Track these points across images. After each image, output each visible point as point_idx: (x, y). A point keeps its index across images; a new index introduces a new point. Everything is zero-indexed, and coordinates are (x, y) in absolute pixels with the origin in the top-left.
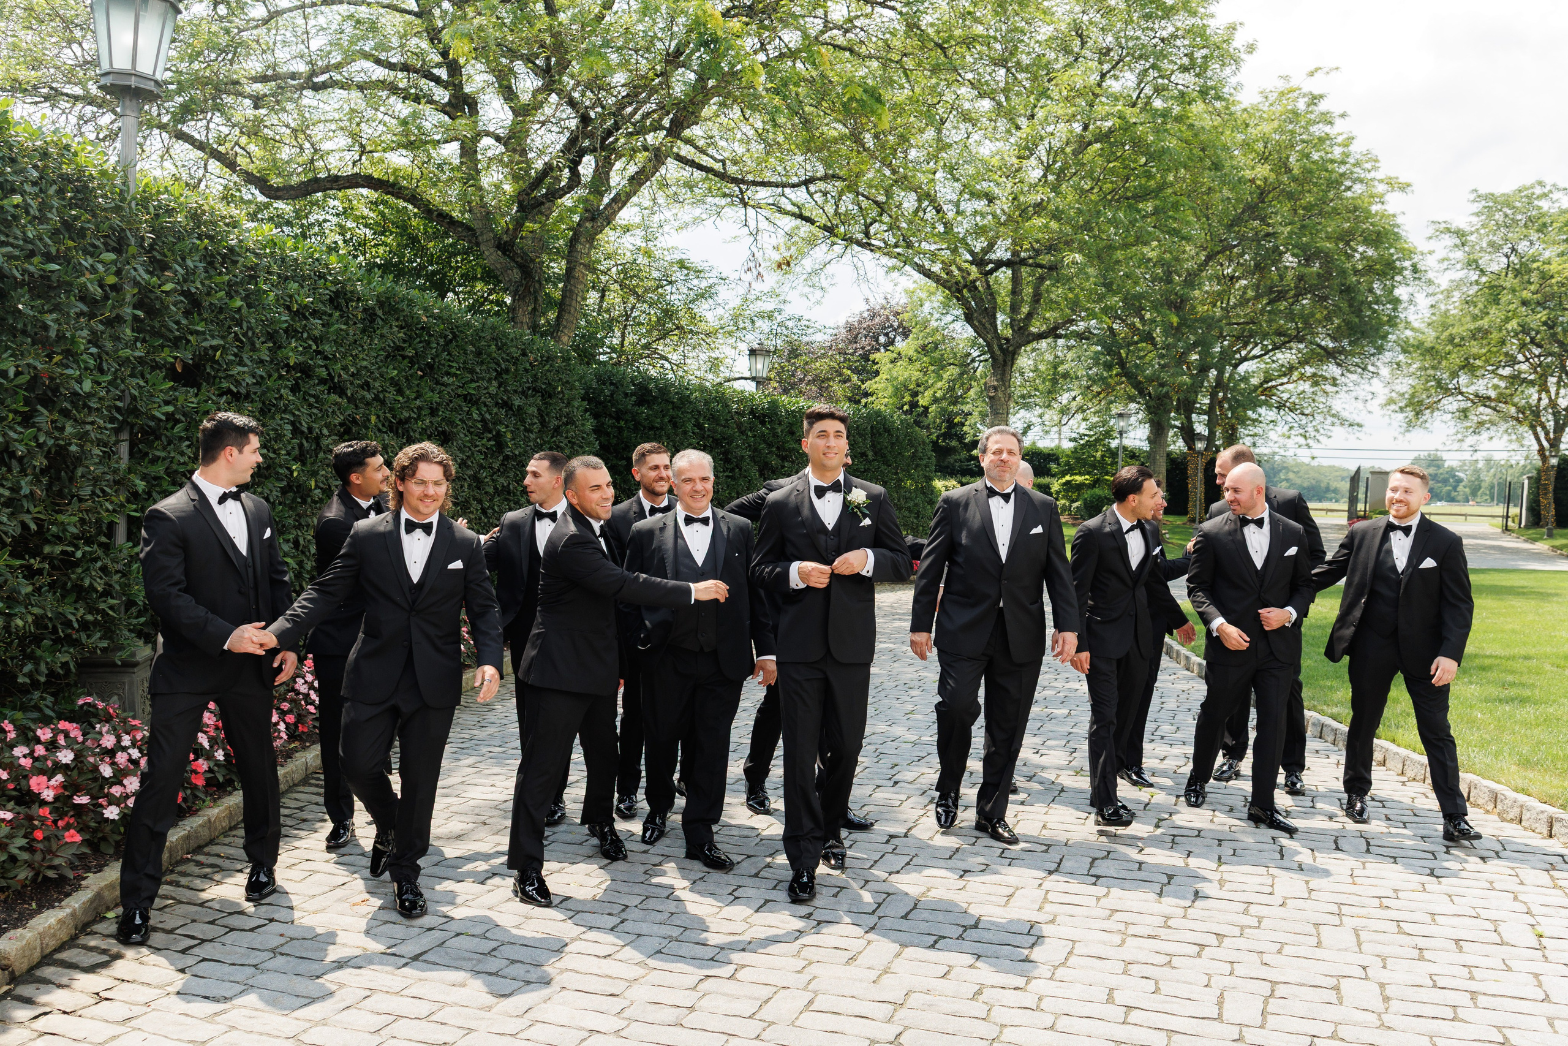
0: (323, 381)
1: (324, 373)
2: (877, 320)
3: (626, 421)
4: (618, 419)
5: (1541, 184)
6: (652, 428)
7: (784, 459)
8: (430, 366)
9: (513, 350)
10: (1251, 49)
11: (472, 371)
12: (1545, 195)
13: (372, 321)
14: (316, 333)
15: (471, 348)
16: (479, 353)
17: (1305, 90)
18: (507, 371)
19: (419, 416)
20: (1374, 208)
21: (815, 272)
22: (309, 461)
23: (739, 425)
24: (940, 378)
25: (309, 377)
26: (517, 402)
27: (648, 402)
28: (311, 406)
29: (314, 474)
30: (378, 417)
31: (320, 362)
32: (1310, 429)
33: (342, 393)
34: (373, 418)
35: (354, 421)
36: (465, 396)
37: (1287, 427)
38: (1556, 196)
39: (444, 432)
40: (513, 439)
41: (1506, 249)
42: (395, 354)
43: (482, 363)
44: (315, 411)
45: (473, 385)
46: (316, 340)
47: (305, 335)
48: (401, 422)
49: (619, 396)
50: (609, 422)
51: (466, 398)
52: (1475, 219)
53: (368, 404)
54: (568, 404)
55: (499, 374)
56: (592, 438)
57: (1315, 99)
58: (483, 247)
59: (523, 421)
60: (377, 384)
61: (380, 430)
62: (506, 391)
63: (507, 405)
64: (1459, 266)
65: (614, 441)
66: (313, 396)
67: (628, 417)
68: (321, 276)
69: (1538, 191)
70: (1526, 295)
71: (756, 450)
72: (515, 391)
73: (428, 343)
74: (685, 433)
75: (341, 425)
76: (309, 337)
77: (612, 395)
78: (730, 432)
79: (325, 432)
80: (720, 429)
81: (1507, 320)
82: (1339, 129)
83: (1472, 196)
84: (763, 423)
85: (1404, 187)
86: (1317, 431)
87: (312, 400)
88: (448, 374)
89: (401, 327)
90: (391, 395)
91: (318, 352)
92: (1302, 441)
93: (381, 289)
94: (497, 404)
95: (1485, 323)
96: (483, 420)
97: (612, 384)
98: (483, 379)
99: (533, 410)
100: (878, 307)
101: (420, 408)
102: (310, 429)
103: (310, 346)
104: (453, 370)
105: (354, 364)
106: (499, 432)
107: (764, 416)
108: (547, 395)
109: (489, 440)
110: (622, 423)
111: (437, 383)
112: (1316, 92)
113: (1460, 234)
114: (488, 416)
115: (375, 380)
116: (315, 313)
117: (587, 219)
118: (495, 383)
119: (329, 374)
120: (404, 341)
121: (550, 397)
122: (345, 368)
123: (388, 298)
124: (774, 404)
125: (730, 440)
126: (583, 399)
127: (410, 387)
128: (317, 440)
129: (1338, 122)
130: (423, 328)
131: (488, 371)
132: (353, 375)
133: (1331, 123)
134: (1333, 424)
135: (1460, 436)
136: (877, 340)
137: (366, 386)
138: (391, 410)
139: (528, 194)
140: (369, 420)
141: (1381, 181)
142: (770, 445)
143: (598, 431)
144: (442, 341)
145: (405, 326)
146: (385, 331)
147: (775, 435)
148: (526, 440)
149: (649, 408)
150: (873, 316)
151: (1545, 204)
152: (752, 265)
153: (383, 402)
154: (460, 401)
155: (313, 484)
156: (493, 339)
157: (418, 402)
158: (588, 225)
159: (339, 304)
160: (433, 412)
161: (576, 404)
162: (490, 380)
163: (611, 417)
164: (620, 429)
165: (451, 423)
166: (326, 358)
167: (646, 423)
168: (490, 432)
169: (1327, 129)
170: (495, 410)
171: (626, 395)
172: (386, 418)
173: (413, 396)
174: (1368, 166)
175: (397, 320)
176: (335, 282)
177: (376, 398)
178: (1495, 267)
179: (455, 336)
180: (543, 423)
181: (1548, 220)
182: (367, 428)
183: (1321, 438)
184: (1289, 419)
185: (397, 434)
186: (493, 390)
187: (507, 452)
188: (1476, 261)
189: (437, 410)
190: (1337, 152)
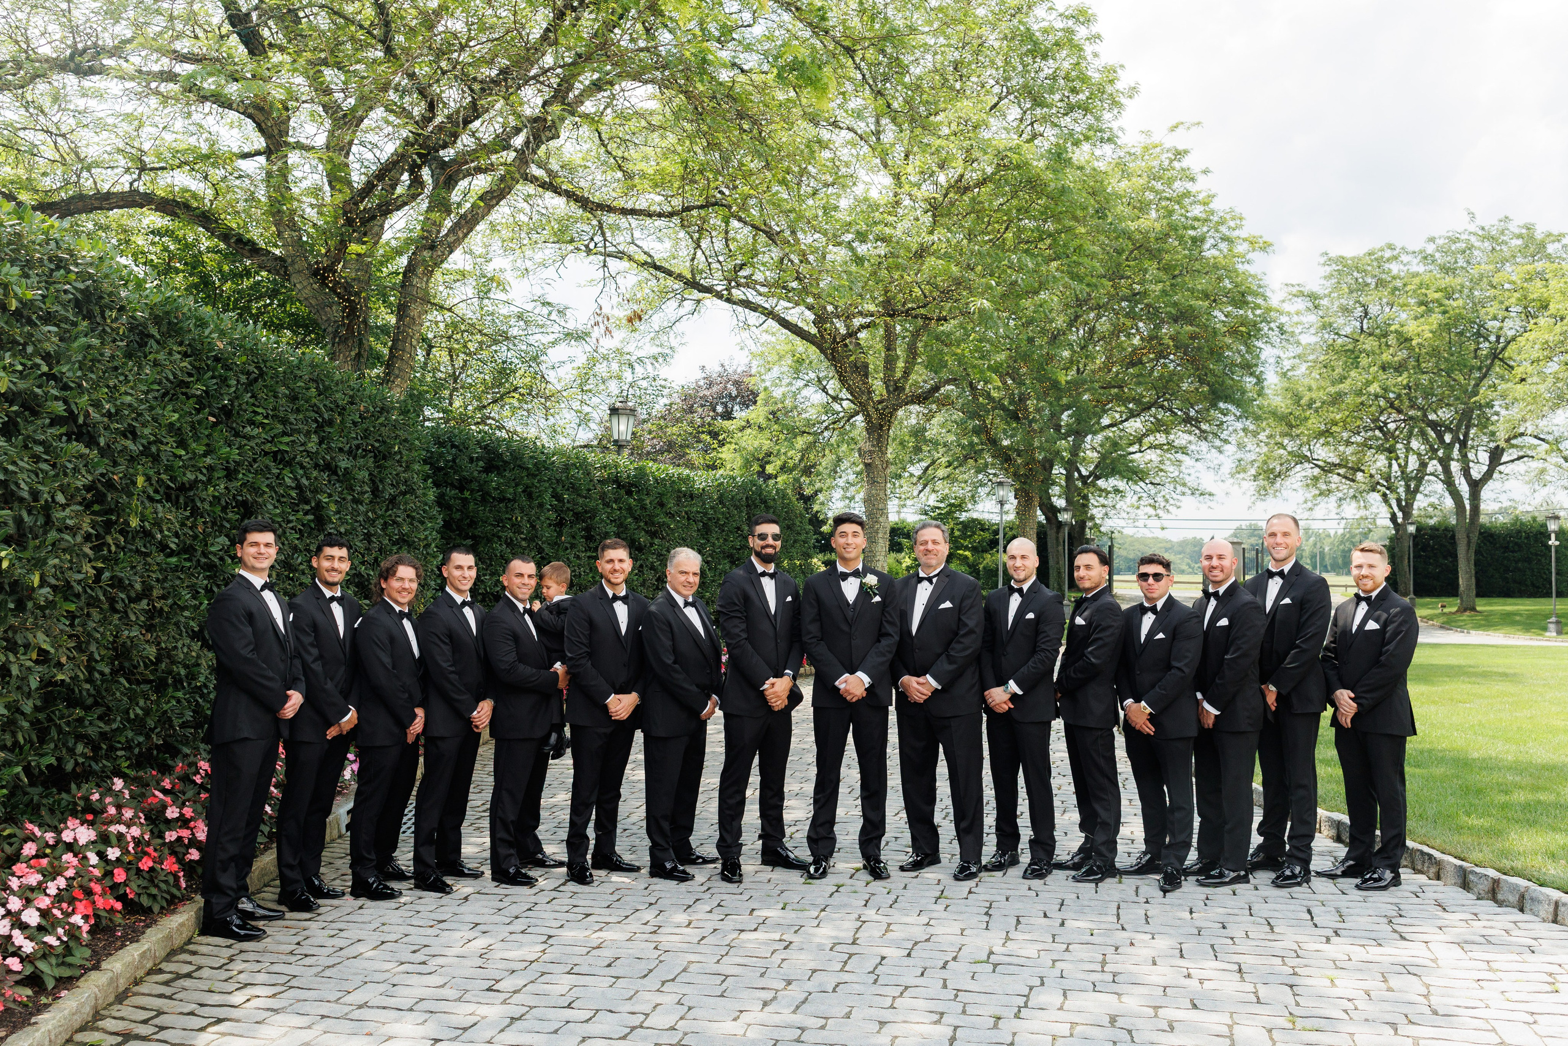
0: (56, 421)
1: (59, 408)
2: (715, 389)
3: (472, 491)
4: (462, 489)
5: (1391, 247)
6: (503, 499)
7: (653, 535)
8: (227, 413)
9: (339, 395)
10: (1133, 91)
11: (284, 421)
12: (1395, 258)
13: (142, 345)
14: (49, 347)
15: (283, 390)
16: (293, 398)
17: (1167, 145)
18: (330, 423)
19: (209, 480)
20: (1240, 267)
21: (663, 330)
22: (32, 544)
23: (603, 496)
24: (792, 446)
25: (35, 413)
26: (344, 463)
27: (497, 468)
28: (37, 459)
29: (40, 563)
30: (148, 479)
31: (55, 392)
32: (1159, 499)
33: (91, 441)
34: (140, 481)
35: (110, 485)
36: (275, 453)
37: (1136, 498)
38: (1405, 258)
39: (244, 503)
40: (338, 512)
41: (1359, 311)
42: (174, 392)
43: (298, 411)
44: (44, 466)
45: (286, 439)
46: (47, 357)
47: (30, 349)
48: (182, 488)
49: (463, 461)
50: (451, 492)
51: (278, 457)
52: (1328, 284)
53: (132, 459)
54: (408, 468)
55: (320, 427)
56: (435, 511)
57: (1179, 154)
58: (295, 279)
59: (351, 489)
60: (147, 431)
61: (151, 499)
62: (329, 448)
63: (330, 468)
64: (1312, 330)
65: (458, 516)
66: (42, 443)
67: (474, 486)
68: (60, 264)
69: (1388, 254)
70: (1386, 357)
71: (621, 525)
72: (341, 450)
73: (224, 380)
74: (541, 505)
75: (88, 488)
76: (37, 353)
77: (454, 460)
78: (593, 504)
79: (60, 498)
80: (581, 501)
81: (1368, 383)
82: (1201, 187)
83: (1322, 260)
84: (629, 493)
85: (1265, 247)
86: (1167, 501)
87: (39, 449)
88: (252, 423)
89: (185, 355)
90: (169, 445)
91: (50, 376)
92: (1151, 511)
93: (157, 299)
94: (316, 466)
95: (1345, 387)
96: (299, 487)
97: (453, 446)
98: (299, 432)
99: (364, 475)
100: (715, 375)
101: (211, 468)
102: (35, 495)
103: (38, 366)
104: (259, 418)
105: (111, 399)
106: (319, 503)
107: (631, 485)
108: (382, 456)
109: (306, 514)
110: (467, 494)
111: (237, 434)
112: (1181, 147)
113: (1313, 297)
114: (305, 481)
115: (144, 425)
116: (48, 318)
117: (424, 247)
118: (315, 438)
119: (69, 410)
120: (190, 375)
121: (384, 458)
122: (97, 405)
123: (167, 313)
124: (641, 472)
125: (594, 513)
126: (425, 462)
127: (197, 438)
128: (47, 510)
129: (1201, 178)
130: (217, 359)
131: (306, 420)
132: (109, 415)
133: (1193, 179)
134: (1184, 494)
135: (1309, 504)
136: (714, 410)
137: (131, 433)
138: (169, 469)
139: (356, 204)
140: (134, 483)
141: (1245, 240)
142: (637, 519)
143: (441, 502)
144: (243, 379)
145: (192, 352)
146: (161, 356)
147: (643, 508)
148: (355, 513)
149: (499, 474)
150: (710, 385)
151: (1395, 268)
152: (600, 319)
153: (156, 458)
154: (268, 461)
155: (36, 580)
156: (312, 380)
157: (208, 460)
158: (426, 254)
159: (90, 311)
160: (230, 474)
161: (416, 467)
162: (308, 434)
163: (453, 486)
164: (465, 501)
165: (256, 490)
166: (65, 387)
167: (495, 494)
168: (307, 502)
169: (1189, 186)
170: (315, 473)
171: (471, 460)
172: (160, 481)
173: (201, 449)
174: (1232, 224)
175: (181, 344)
176: (82, 276)
177: (146, 452)
178: (1348, 330)
179: (262, 374)
180: (375, 492)
181: (1399, 283)
182: (130, 495)
183: (1171, 508)
184: (1138, 489)
185: (176, 504)
186: (312, 446)
187: (330, 529)
188: (1330, 325)
189: (236, 471)
190: (1197, 211)
